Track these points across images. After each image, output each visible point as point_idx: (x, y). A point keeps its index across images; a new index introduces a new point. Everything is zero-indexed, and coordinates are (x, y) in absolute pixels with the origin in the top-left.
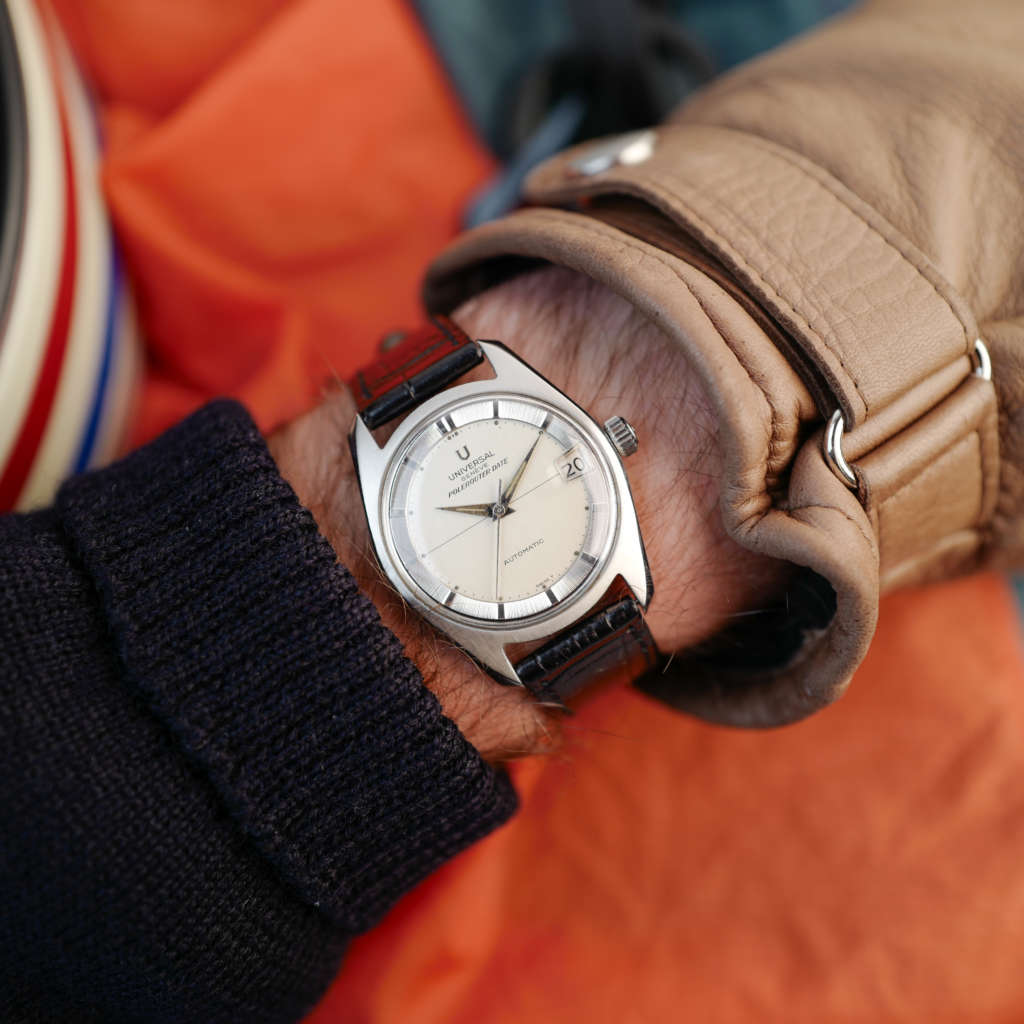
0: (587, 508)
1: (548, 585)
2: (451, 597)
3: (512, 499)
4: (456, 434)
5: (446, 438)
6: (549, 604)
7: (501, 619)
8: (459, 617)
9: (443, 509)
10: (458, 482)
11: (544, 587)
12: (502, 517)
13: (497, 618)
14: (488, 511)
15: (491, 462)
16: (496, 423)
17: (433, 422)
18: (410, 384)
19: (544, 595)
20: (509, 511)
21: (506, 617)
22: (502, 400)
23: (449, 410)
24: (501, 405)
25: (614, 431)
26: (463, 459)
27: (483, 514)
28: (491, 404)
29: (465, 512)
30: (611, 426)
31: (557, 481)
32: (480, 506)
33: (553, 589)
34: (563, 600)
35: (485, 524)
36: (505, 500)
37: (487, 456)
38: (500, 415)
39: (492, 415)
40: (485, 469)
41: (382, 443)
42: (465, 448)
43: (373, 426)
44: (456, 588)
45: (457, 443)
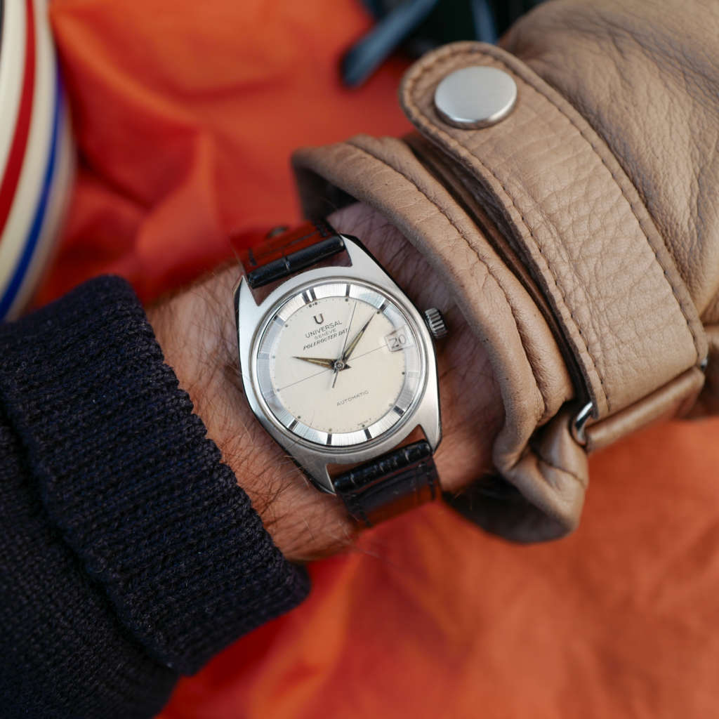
0: (403, 373)
1: (366, 425)
2: (294, 424)
3: (350, 358)
4: (316, 304)
5: (308, 305)
6: (366, 439)
7: (329, 445)
8: (297, 439)
9: (298, 358)
10: (312, 340)
11: (363, 426)
12: (340, 370)
13: (325, 444)
14: (331, 364)
15: (339, 329)
16: (347, 300)
17: (300, 293)
18: (287, 260)
19: (363, 432)
20: (347, 367)
21: (333, 443)
22: (354, 284)
23: (313, 285)
24: (352, 287)
25: (432, 319)
26: (319, 323)
27: (326, 366)
28: (345, 286)
29: (313, 363)
30: (430, 316)
31: (385, 350)
32: (326, 360)
33: (370, 429)
34: (376, 438)
35: (327, 373)
36: (345, 358)
37: (336, 324)
38: (350, 295)
39: (344, 294)
40: (333, 333)
41: (259, 301)
42: (321, 315)
43: (253, 286)
44: (299, 417)
45: (316, 310)
